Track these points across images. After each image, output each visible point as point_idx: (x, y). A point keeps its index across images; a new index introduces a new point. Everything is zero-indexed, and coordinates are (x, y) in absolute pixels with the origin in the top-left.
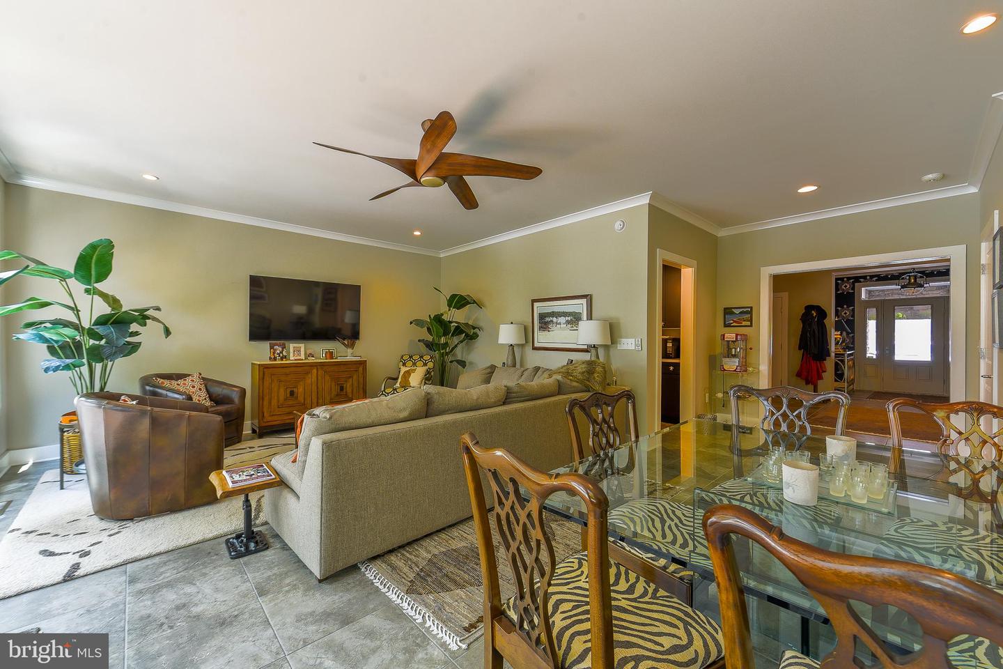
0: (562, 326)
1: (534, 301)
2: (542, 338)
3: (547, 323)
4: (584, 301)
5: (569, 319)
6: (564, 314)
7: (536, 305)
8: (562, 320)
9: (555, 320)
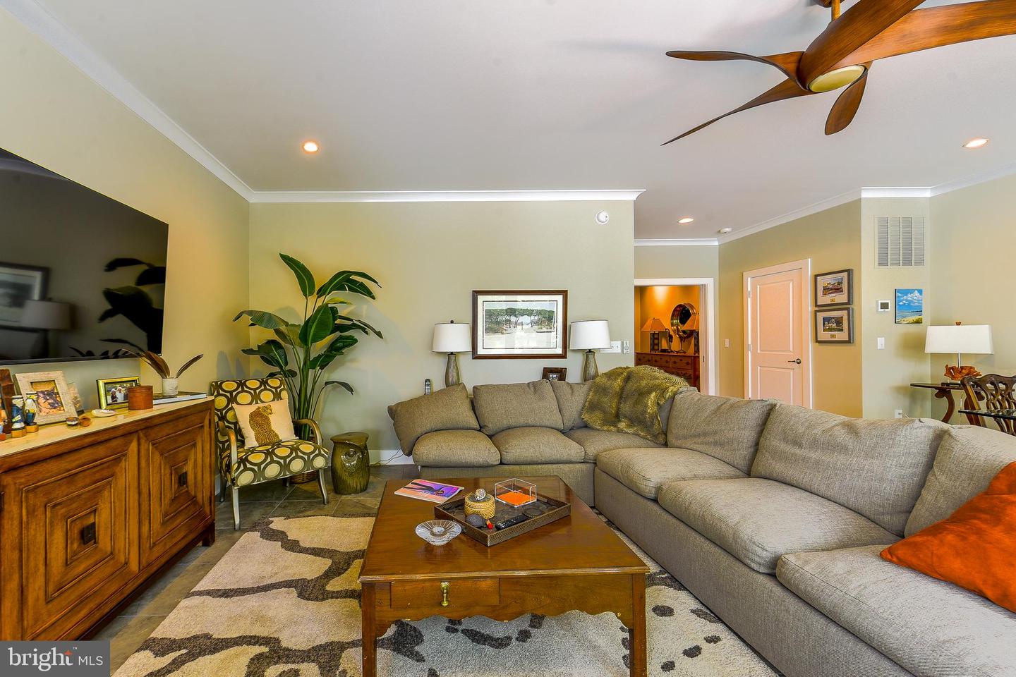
0: (525, 327)
1: (476, 293)
2: (492, 343)
3: (498, 323)
4: (560, 298)
5: (536, 318)
6: (529, 313)
7: (481, 298)
8: (526, 319)
9: (513, 319)
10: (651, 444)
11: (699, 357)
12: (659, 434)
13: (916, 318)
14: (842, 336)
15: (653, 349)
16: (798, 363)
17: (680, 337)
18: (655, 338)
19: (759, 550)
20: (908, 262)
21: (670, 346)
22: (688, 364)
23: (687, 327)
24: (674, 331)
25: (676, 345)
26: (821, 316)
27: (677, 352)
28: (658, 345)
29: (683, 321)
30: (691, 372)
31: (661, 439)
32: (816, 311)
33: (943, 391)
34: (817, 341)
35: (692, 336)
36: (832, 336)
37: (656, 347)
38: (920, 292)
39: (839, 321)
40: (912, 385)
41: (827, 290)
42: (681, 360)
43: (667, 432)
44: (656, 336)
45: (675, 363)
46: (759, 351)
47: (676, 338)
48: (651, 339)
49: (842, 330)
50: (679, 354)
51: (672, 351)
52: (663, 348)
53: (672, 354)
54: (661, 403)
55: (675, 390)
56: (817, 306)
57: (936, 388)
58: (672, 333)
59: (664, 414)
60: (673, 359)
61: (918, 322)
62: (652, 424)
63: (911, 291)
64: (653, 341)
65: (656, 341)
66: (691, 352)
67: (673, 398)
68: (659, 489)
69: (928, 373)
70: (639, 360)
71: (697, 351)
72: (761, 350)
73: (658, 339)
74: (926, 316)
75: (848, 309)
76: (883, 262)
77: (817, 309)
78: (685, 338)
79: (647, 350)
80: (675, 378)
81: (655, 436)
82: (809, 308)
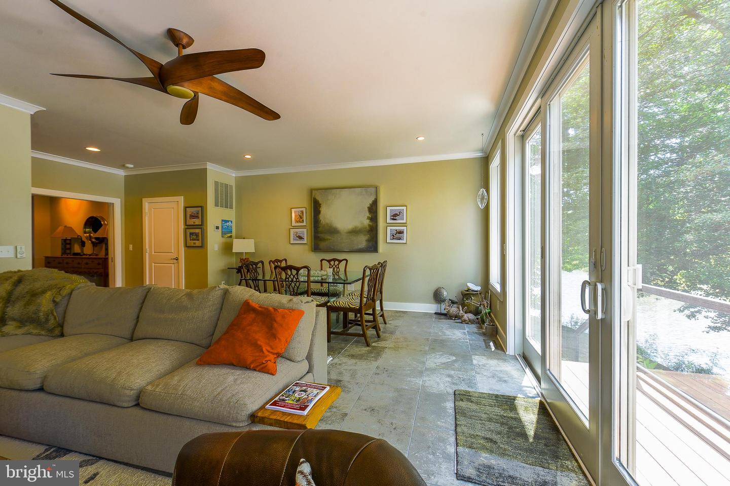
10: (47, 338)
11: (108, 258)
12: (55, 327)
13: (229, 235)
14: (198, 243)
15: (64, 252)
16: (177, 260)
17: (93, 242)
18: (67, 244)
19: (127, 392)
20: (227, 207)
21: (82, 251)
22: (99, 264)
23: (99, 234)
24: (86, 237)
25: (88, 249)
26: (189, 231)
27: (90, 255)
28: (70, 249)
29: (95, 230)
30: (101, 270)
31: (57, 332)
32: (186, 229)
33: (239, 270)
34: (187, 246)
35: (103, 242)
36: (194, 243)
37: (68, 251)
38: (231, 222)
39: (197, 235)
40: (228, 268)
41: (192, 217)
42: (93, 262)
43: (63, 323)
44: (68, 242)
45: (87, 264)
46: (153, 253)
47: (88, 245)
48: (62, 244)
49: (198, 240)
50: (91, 257)
51: (84, 255)
52: (76, 252)
53: (85, 256)
54: (57, 300)
55: (73, 287)
56: (186, 225)
57: (237, 269)
58: (84, 239)
59: (61, 309)
60: (85, 261)
61: (231, 237)
62: (47, 320)
63: (228, 221)
64: (65, 246)
65: (68, 246)
66: (102, 254)
67: (71, 294)
68: (45, 378)
69: (235, 262)
70: (49, 263)
71: (107, 254)
72: (155, 252)
73: (70, 244)
74: (234, 234)
75: (201, 228)
76: (216, 205)
77: (186, 227)
78: (97, 243)
79: (58, 253)
80: (74, 277)
81: (51, 331)
82: (182, 227)
